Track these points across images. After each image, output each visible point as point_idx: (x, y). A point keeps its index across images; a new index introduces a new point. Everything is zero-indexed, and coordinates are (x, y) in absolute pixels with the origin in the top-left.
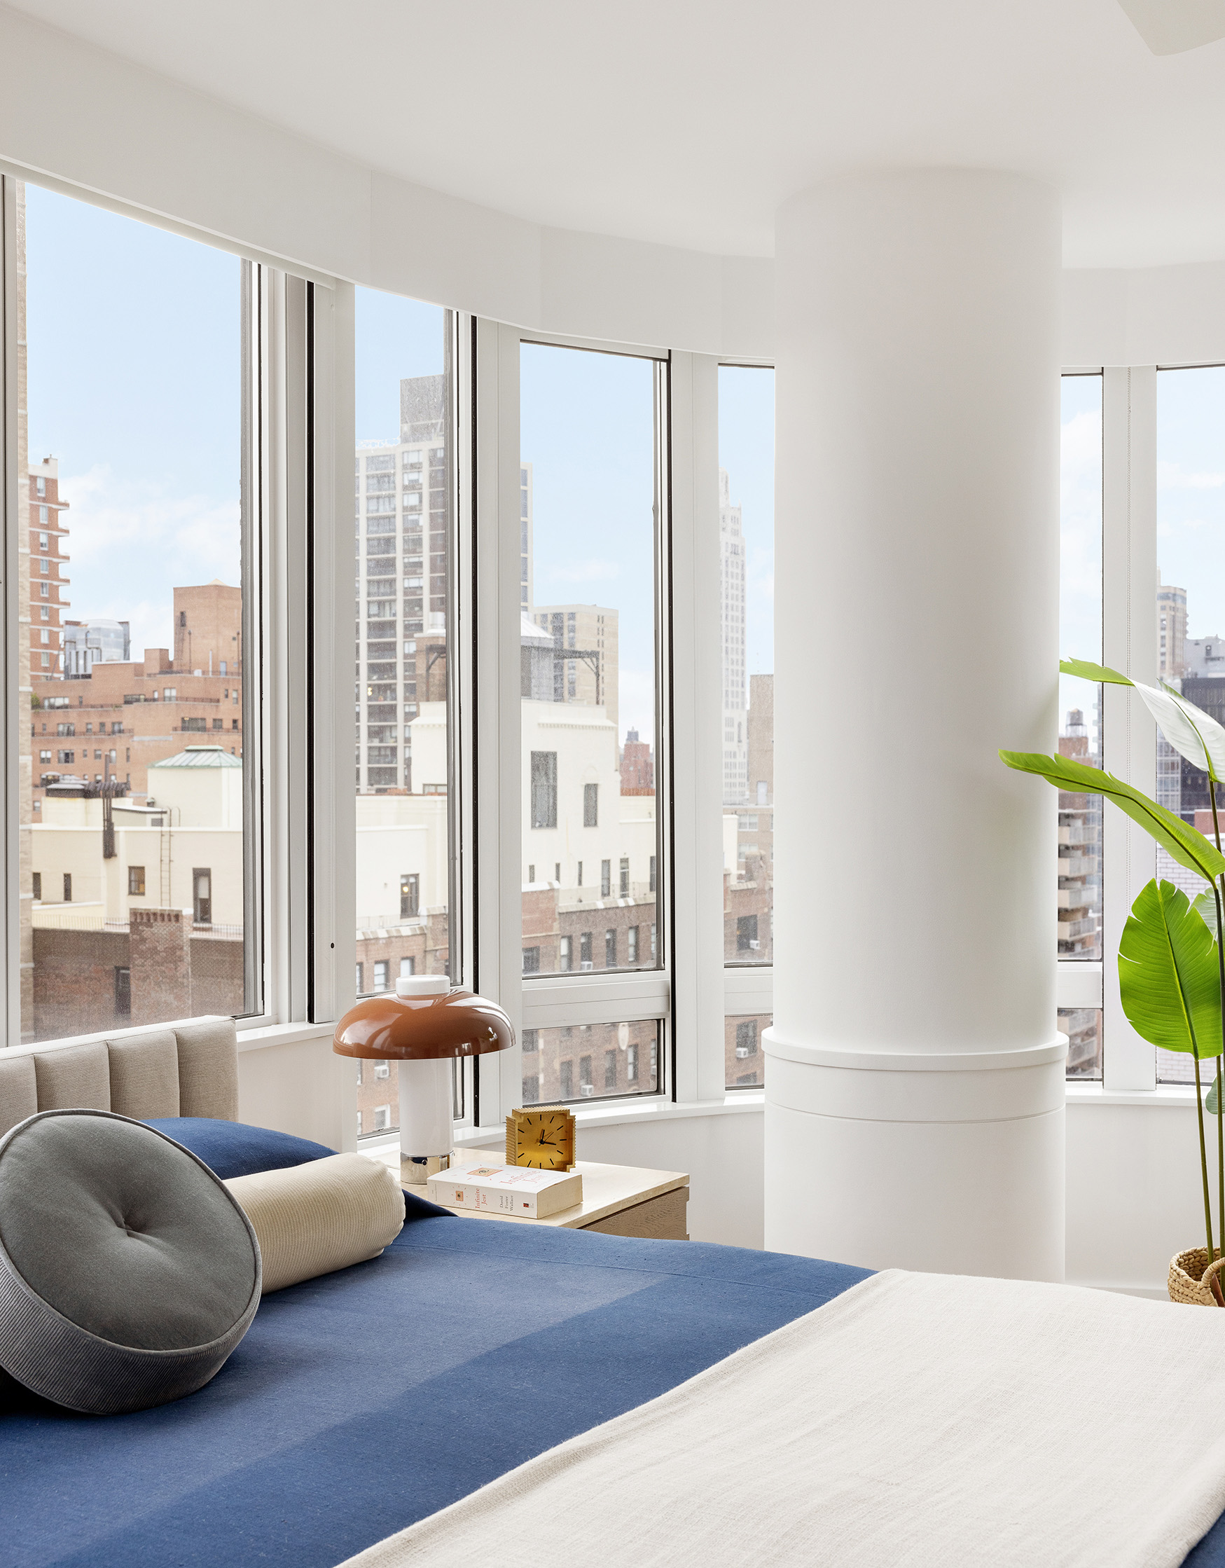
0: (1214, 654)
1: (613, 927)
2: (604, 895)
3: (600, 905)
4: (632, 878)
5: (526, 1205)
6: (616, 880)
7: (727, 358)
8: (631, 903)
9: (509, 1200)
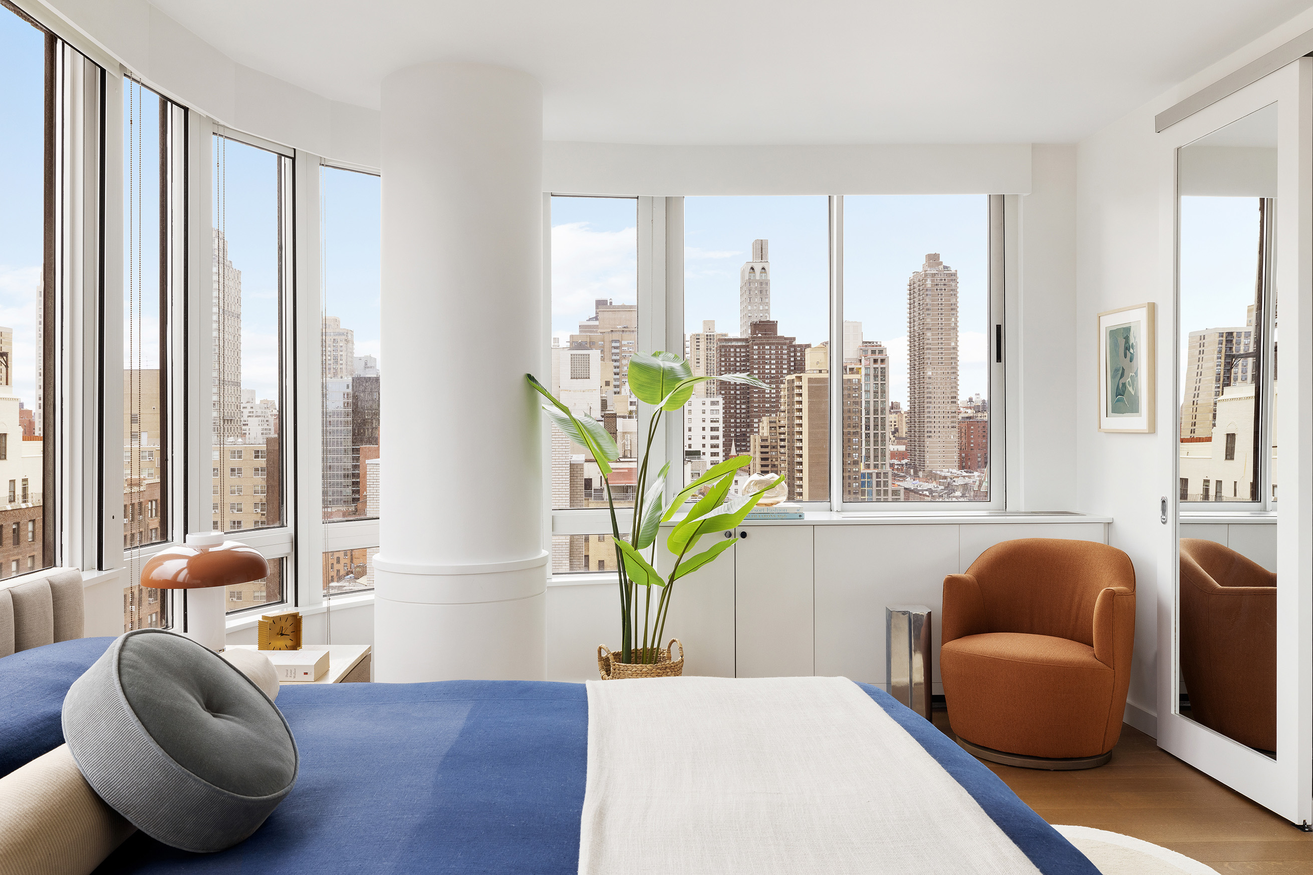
0: (368, 365)
1: (18, 520)
2: (10, 502)
3: (9, 508)
4: (30, 491)
5: (306, 674)
6: (19, 492)
7: (331, 161)
8: (30, 505)
9: (293, 672)
